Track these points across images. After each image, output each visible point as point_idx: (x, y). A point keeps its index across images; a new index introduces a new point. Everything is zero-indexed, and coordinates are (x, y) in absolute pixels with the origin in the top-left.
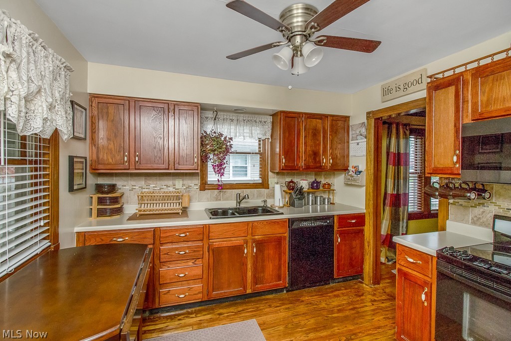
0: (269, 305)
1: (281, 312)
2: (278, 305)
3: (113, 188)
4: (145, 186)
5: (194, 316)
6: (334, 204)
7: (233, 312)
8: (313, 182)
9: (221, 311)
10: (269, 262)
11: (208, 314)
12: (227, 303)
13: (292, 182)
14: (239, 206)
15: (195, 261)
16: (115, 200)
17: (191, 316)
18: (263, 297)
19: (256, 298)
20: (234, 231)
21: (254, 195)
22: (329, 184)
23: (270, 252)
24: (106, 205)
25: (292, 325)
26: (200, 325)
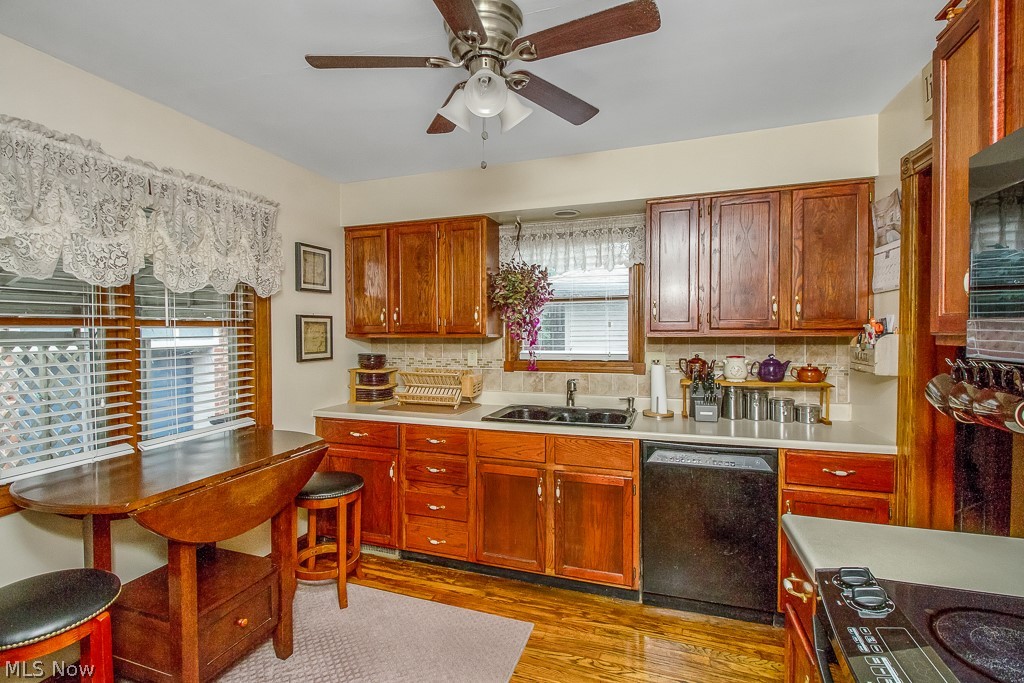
0: (585, 613)
1: (594, 633)
2: (603, 619)
3: (380, 361)
4: (425, 361)
5: (451, 581)
6: (830, 423)
7: (511, 599)
8: (766, 364)
9: (496, 590)
10: (593, 526)
11: (472, 587)
12: (515, 582)
13: (696, 360)
14: (573, 405)
15: (457, 490)
16: (382, 379)
17: (448, 580)
18: (588, 596)
19: (573, 592)
20: (520, 449)
21: (610, 386)
22: (816, 370)
23: (594, 503)
24: (371, 385)
25: (592, 664)
26: (448, 599)
